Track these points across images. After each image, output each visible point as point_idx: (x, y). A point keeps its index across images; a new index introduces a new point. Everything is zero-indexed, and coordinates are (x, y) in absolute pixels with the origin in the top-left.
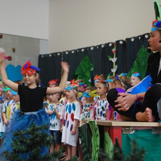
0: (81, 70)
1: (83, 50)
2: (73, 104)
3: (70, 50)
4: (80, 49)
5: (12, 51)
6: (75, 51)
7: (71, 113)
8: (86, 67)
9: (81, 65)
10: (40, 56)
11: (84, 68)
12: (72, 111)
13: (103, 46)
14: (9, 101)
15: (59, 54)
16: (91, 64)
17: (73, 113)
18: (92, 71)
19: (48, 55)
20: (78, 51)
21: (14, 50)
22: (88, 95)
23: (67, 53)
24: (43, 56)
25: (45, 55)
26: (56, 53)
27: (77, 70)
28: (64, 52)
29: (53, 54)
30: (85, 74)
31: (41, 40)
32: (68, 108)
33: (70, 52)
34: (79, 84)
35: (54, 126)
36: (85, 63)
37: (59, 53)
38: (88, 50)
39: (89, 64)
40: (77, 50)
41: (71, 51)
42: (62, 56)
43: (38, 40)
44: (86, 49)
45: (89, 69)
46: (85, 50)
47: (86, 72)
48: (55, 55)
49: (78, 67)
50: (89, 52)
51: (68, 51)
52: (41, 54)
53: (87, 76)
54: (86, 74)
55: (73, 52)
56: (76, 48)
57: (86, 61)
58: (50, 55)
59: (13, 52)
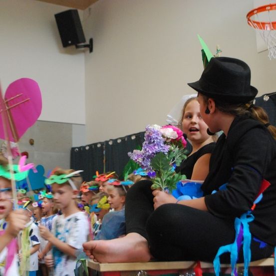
1: (133, 138)
3: (114, 138)
4: (130, 137)
5: (29, 144)
6: (123, 139)
10: (73, 149)
15: (99, 146)
19: (84, 147)
20: (126, 139)
21: (32, 143)
22: (96, 208)
23: (111, 143)
24: (77, 149)
25: (80, 148)
26: (96, 144)
28: (107, 142)
29: (90, 146)
31: (73, 125)
33: (115, 141)
34: (89, 189)
37: (100, 143)
38: (140, 136)
40: (125, 137)
41: (117, 140)
42: (104, 148)
43: (70, 125)
44: (137, 135)
46: (136, 137)
48: (93, 146)
51: (112, 140)
52: (74, 146)
55: (119, 141)
56: (123, 135)
58: (87, 148)
59: (30, 146)
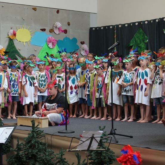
0: (135, 41)
1: (137, 24)
2: (145, 71)
4: (134, 23)
5: (67, 25)
6: (129, 24)
7: (144, 79)
8: (140, 39)
9: (135, 37)
11: (138, 40)
12: (145, 77)
13: (157, 21)
14: (83, 71)
15: (111, 27)
16: (146, 37)
17: (146, 79)
18: (146, 43)
19: (100, 28)
20: (131, 24)
21: (69, 24)
22: (159, 64)
23: (120, 26)
26: (109, 26)
27: (131, 41)
28: (117, 25)
29: (104, 27)
30: (139, 45)
32: (141, 74)
33: (123, 25)
35: (128, 92)
36: (139, 35)
38: (142, 23)
39: (143, 36)
42: (115, 29)
44: (139, 23)
45: (144, 41)
47: (140, 43)
48: (107, 28)
49: (133, 39)
50: (143, 26)
51: (121, 24)
52: (92, 27)
53: (142, 47)
54: (141, 45)
55: (126, 25)
57: (140, 34)
58: (102, 28)
